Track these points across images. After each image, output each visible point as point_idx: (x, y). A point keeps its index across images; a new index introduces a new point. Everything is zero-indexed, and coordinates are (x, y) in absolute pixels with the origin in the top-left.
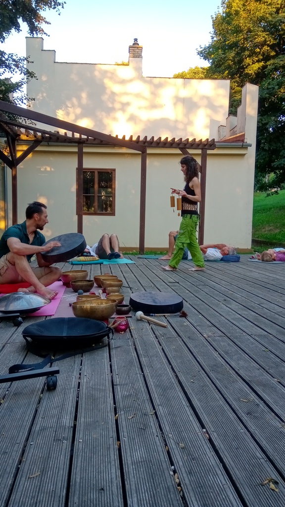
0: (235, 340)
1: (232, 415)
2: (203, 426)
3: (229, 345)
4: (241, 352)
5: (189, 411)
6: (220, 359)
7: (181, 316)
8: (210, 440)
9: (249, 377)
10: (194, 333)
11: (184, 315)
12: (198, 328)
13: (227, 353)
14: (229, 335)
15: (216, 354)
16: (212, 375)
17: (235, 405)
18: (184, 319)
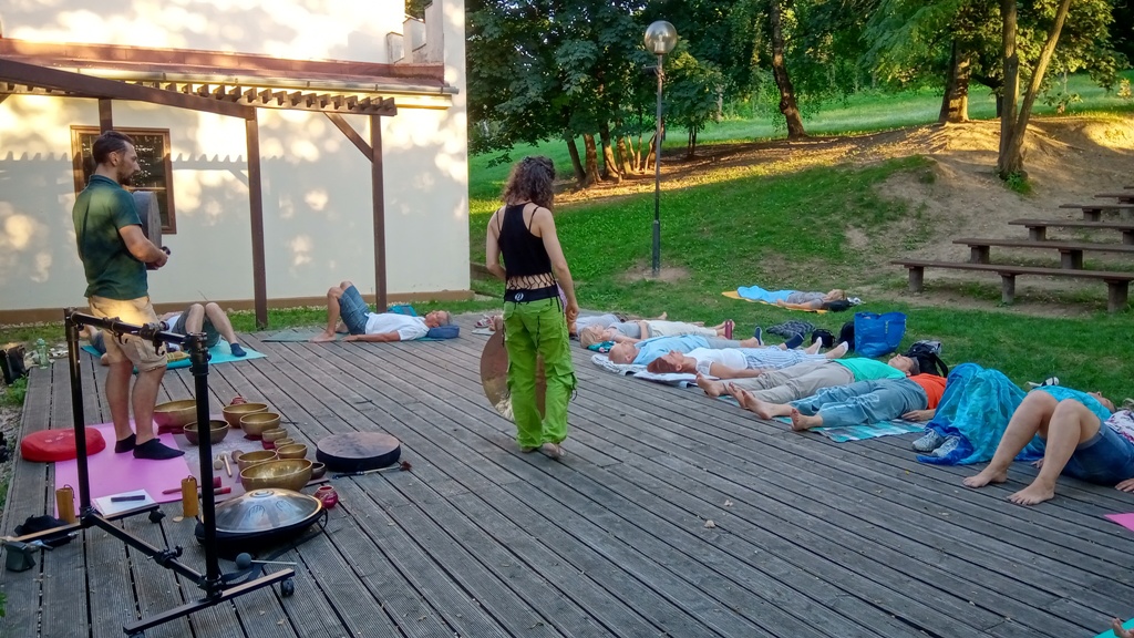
0: (483, 496)
1: (497, 581)
2: (472, 597)
3: (477, 503)
4: (493, 511)
5: (454, 586)
6: (472, 525)
7: (402, 470)
8: (482, 606)
9: (507, 539)
10: (429, 494)
11: (406, 467)
12: (431, 484)
13: (477, 515)
14: (474, 489)
15: (464, 519)
16: (466, 544)
17: (497, 571)
18: (406, 473)
